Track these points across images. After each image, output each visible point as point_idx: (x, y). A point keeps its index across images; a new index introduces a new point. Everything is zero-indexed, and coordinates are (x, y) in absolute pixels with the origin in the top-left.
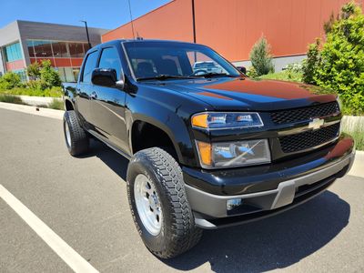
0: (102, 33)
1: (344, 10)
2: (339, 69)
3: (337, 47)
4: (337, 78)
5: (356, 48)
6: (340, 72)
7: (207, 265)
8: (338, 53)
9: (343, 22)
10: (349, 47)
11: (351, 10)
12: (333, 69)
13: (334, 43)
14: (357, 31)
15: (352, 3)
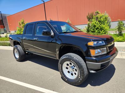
0: (7, 16)
1: (96, 13)
2: (96, 29)
3: (95, 23)
4: (96, 32)
5: (100, 23)
6: (96, 30)
7: (89, 85)
8: (96, 25)
9: (96, 16)
10: (99, 23)
11: (98, 13)
12: (95, 29)
13: (95, 22)
14: (100, 19)
15: (98, 11)
